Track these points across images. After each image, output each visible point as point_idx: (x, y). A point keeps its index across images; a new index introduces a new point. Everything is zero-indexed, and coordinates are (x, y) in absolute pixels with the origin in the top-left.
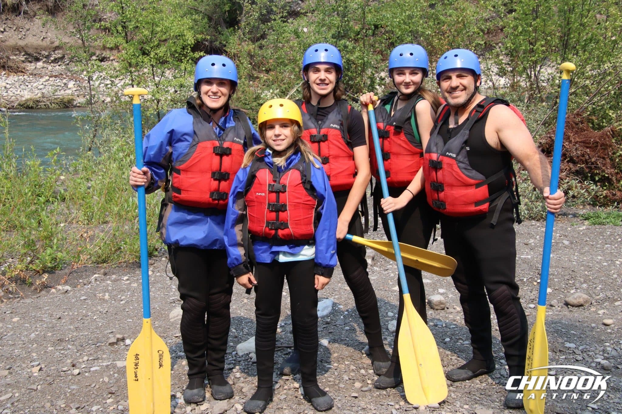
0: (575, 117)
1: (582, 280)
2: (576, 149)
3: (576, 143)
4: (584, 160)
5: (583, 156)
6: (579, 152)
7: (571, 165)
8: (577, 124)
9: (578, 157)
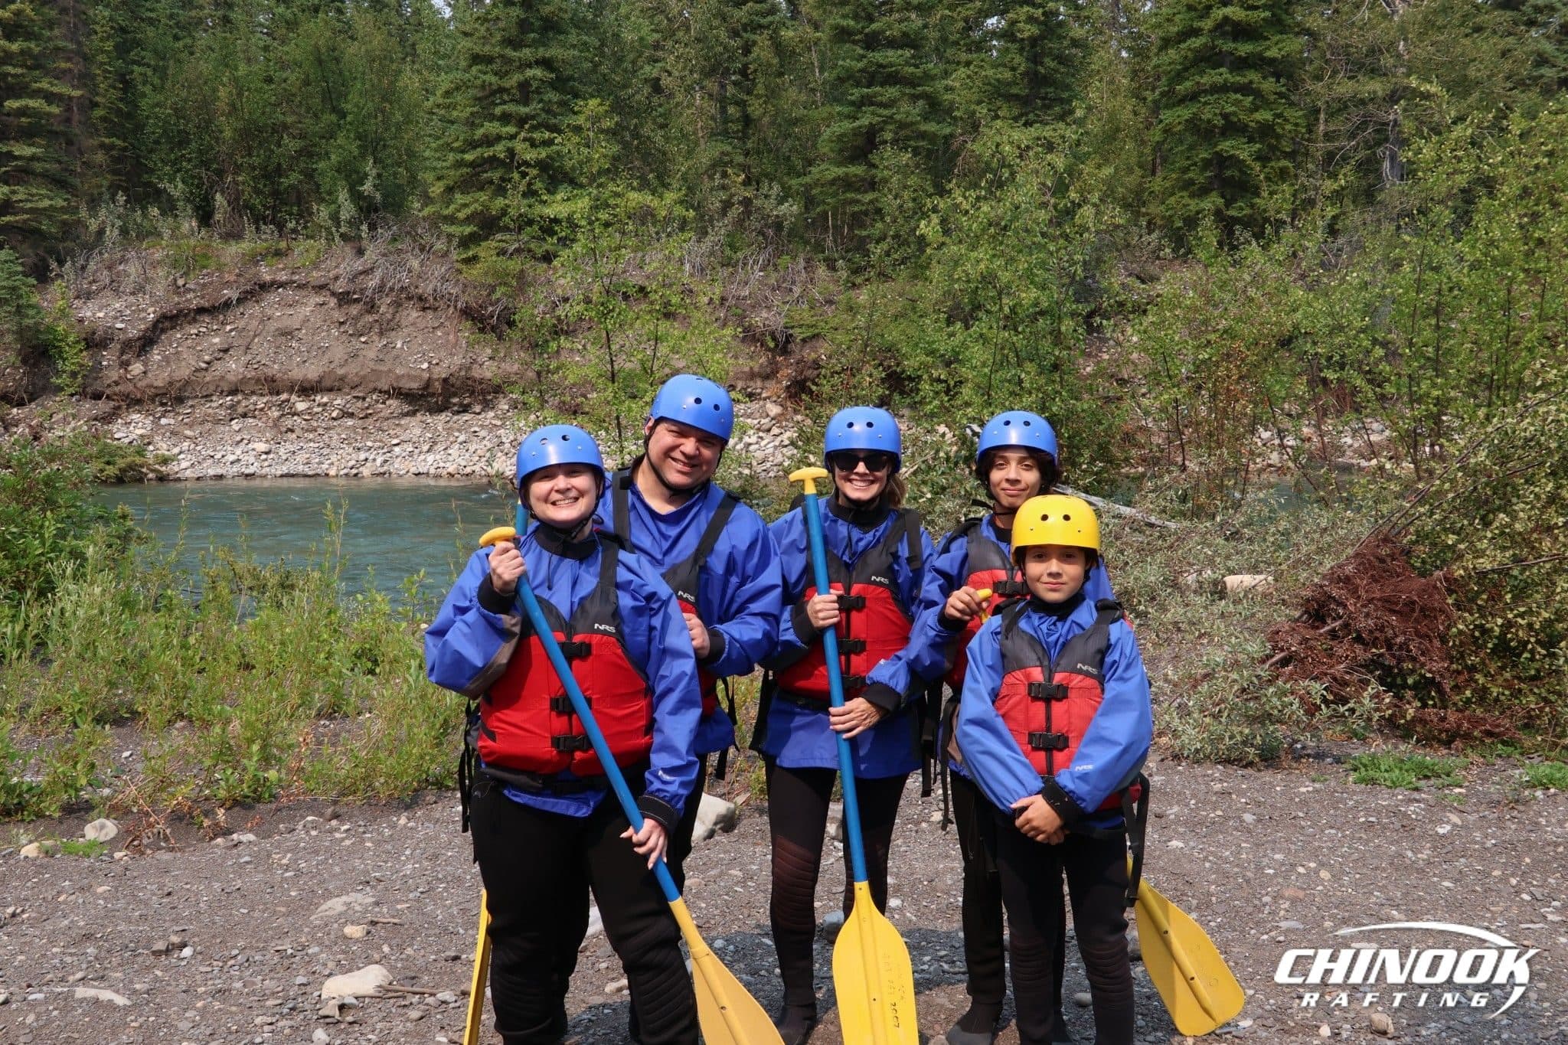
0: (1378, 546)
1: (1195, 902)
2: (1367, 615)
3: (1371, 601)
4: (1382, 638)
5: (1382, 629)
6: (1370, 622)
7: (1358, 648)
8: (1382, 561)
9: (1371, 632)
